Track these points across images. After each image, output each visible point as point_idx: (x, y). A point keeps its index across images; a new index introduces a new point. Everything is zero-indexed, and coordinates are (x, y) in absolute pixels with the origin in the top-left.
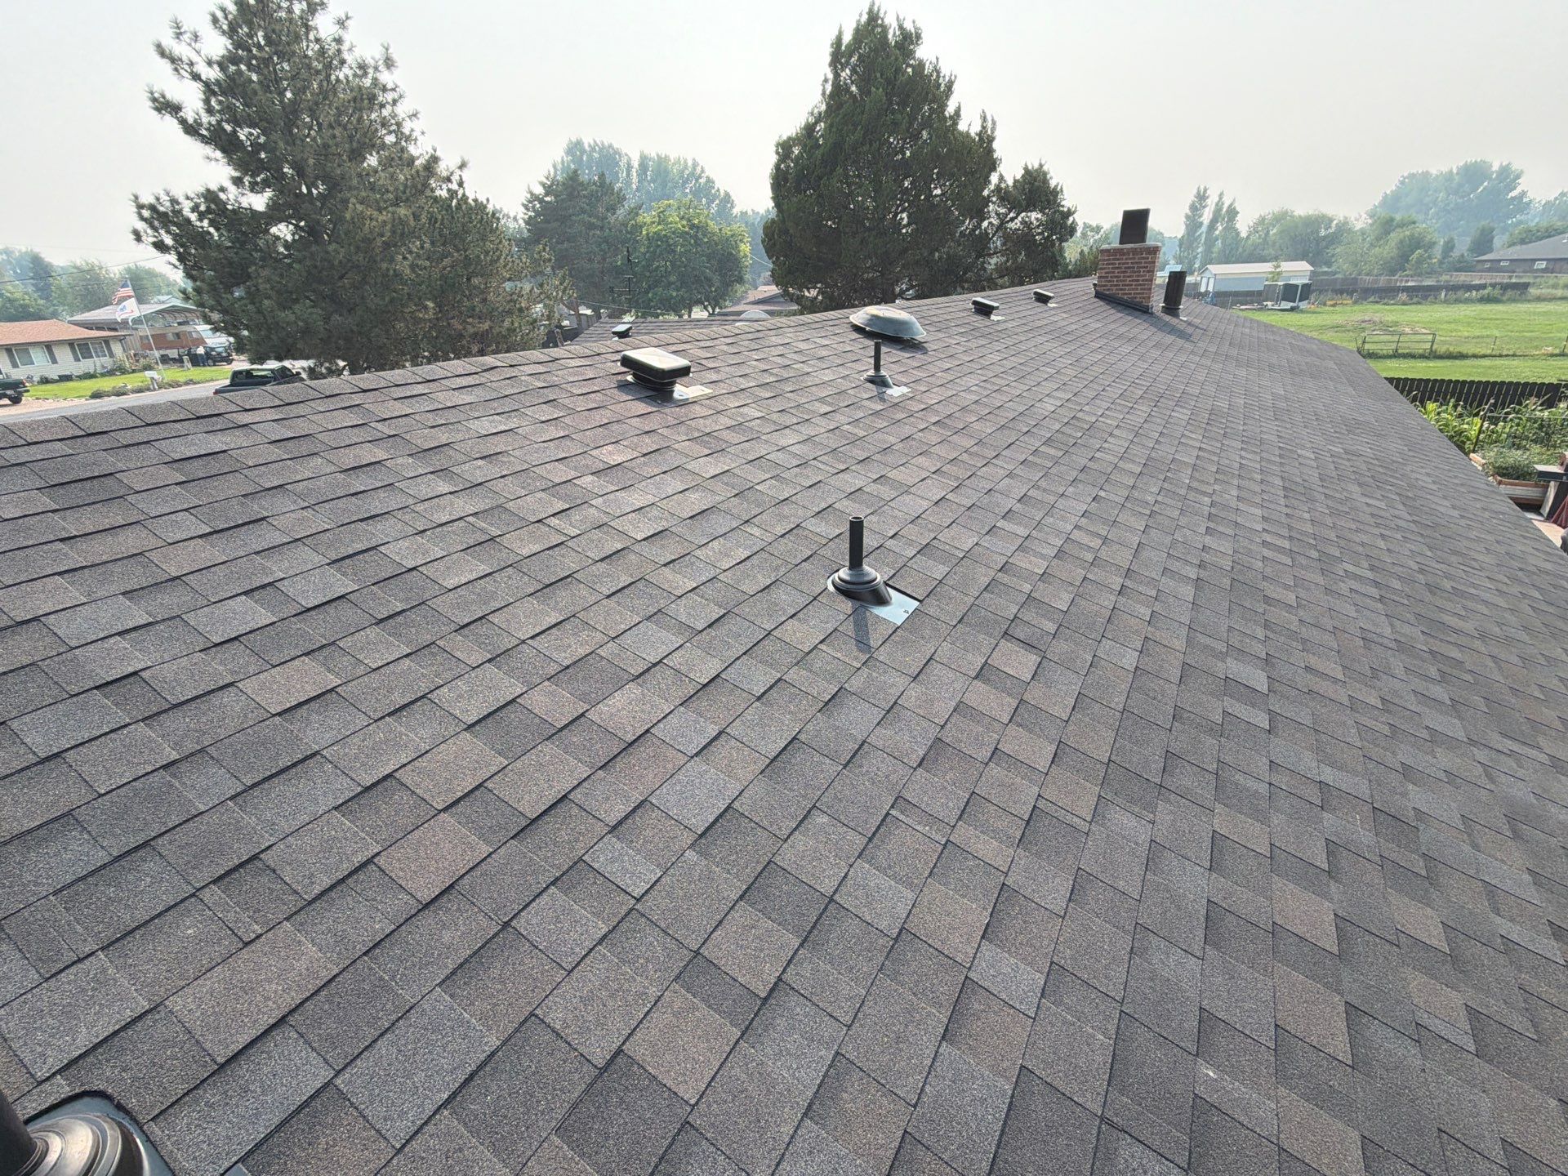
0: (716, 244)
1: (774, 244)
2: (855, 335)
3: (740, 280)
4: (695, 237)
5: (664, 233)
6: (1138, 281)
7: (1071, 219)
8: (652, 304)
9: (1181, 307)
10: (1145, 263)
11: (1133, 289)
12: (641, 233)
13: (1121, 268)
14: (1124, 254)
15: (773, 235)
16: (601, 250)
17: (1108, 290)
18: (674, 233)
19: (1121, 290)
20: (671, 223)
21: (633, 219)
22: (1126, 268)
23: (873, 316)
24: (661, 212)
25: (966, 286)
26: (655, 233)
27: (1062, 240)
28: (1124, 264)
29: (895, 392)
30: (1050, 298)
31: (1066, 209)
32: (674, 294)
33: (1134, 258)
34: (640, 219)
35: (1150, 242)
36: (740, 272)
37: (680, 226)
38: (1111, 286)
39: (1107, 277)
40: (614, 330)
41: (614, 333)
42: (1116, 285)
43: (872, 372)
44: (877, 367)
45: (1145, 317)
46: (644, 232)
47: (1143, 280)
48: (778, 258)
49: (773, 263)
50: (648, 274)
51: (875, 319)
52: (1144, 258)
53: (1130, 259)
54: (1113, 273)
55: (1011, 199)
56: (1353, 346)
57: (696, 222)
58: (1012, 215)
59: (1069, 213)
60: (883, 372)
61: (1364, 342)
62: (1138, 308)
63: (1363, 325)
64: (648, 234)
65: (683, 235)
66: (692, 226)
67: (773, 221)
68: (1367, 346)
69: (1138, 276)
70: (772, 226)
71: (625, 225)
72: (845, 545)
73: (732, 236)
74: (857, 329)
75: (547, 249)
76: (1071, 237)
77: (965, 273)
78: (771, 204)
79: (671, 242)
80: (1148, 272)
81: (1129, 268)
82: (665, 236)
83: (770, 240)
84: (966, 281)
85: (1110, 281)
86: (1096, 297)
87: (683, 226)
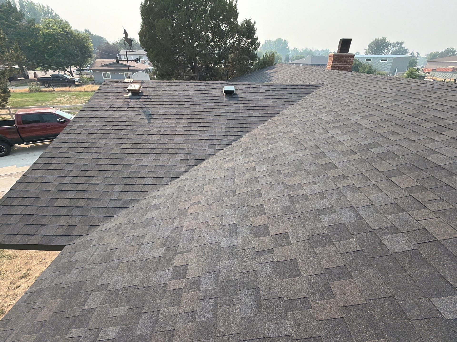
0: (77, 40)
4: (67, 36)
5: (51, 33)
6: (346, 68)
7: (258, 41)
10: (350, 61)
12: (39, 32)
13: (340, 63)
18: (56, 33)
20: (54, 29)
21: (32, 25)
26: (47, 33)
27: (256, 49)
31: (256, 37)
33: (346, 59)
34: (37, 26)
35: (350, 52)
36: (89, 53)
37: (59, 31)
39: (335, 66)
46: (41, 32)
50: (46, 51)
57: (67, 30)
59: (257, 39)
64: (43, 33)
65: (62, 35)
66: (65, 32)
71: (28, 27)
79: (56, 37)
82: (53, 34)
87: (61, 31)
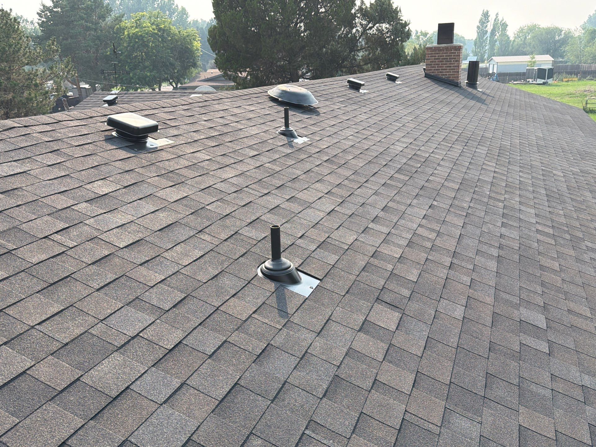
0: (177, 41)
1: (217, 42)
2: (271, 104)
3: (195, 65)
4: (162, 37)
6: (450, 67)
7: (407, 28)
8: (133, 81)
9: (478, 83)
10: (454, 56)
11: (448, 72)
12: (124, 33)
14: (441, 50)
15: (216, 36)
16: (96, 45)
17: (433, 72)
19: (441, 72)
20: (145, 27)
21: (118, 24)
22: (442, 59)
23: (283, 91)
24: (138, 20)
25: (344, 70)
27: (403, 41)
28: (441, 56)
29: (299, 141)
30: (396, 78)
31: (404, 22)
32: (149, 74)
33: (447, 53)
34: (123, 24)
35: (456, 43)
36: (194, 60)
37: (151, 29)
38: (434, 70)
39: (431, 64)
40: (105, 99)
41: (104, 101)
42: (437, 70)
43: (283, 128)
44: (287, 124)
45: (457, 89)
46: (126, 33)
47: (453, 66)
48: (219, 52)
49: (216, 54)
50: (129, 61)
51: (284, 93)
52: (453, 53)
53: (445, 53)
54: (435, 62)
55: (369, 15)
56: (581, 106)
57: (162, 26)
58: (370, 25)
59: (406, 24)
60: (291, 128)
61: (587, 104)
62: (452, 84)
63: (585, 93)
64: (128, 35)
65: (153, 35)
66: (160, 29)
67: (215, 27)
68: (588, 106)
69: (450, 64)
70: (214, 31)
71: (112, 28)
72: (268, 245)
73: (188, 36)
74: (273, 99)
75: (55, 43)
76: (408, 40)
77: (343, 62)
78: (213, 16)
79: (145, 40)
80: (456, 61)
81: (444, 59)
82: (141, 35)
83: (213, 39)
84: (345, 67)
85: (433, 67)
86: (425, 77)
87: (154, 29)
